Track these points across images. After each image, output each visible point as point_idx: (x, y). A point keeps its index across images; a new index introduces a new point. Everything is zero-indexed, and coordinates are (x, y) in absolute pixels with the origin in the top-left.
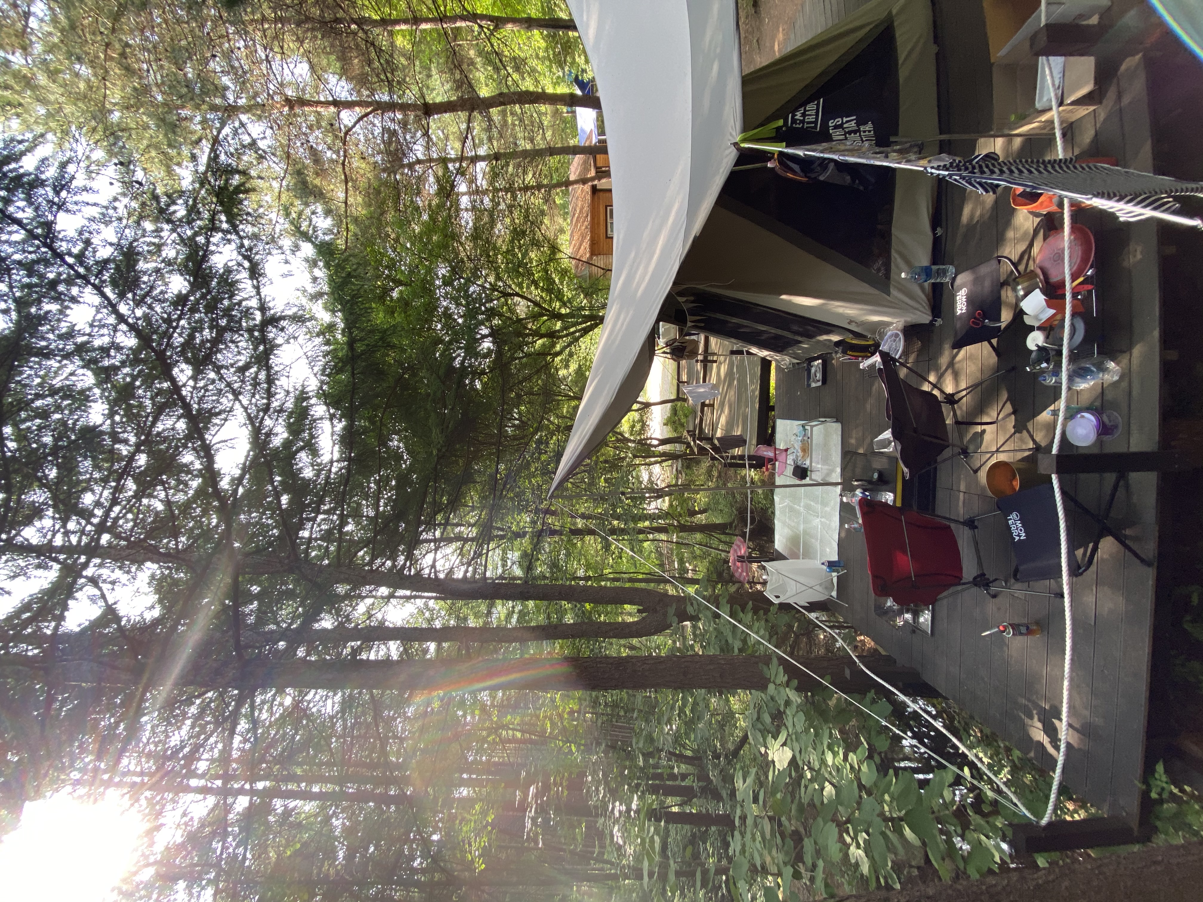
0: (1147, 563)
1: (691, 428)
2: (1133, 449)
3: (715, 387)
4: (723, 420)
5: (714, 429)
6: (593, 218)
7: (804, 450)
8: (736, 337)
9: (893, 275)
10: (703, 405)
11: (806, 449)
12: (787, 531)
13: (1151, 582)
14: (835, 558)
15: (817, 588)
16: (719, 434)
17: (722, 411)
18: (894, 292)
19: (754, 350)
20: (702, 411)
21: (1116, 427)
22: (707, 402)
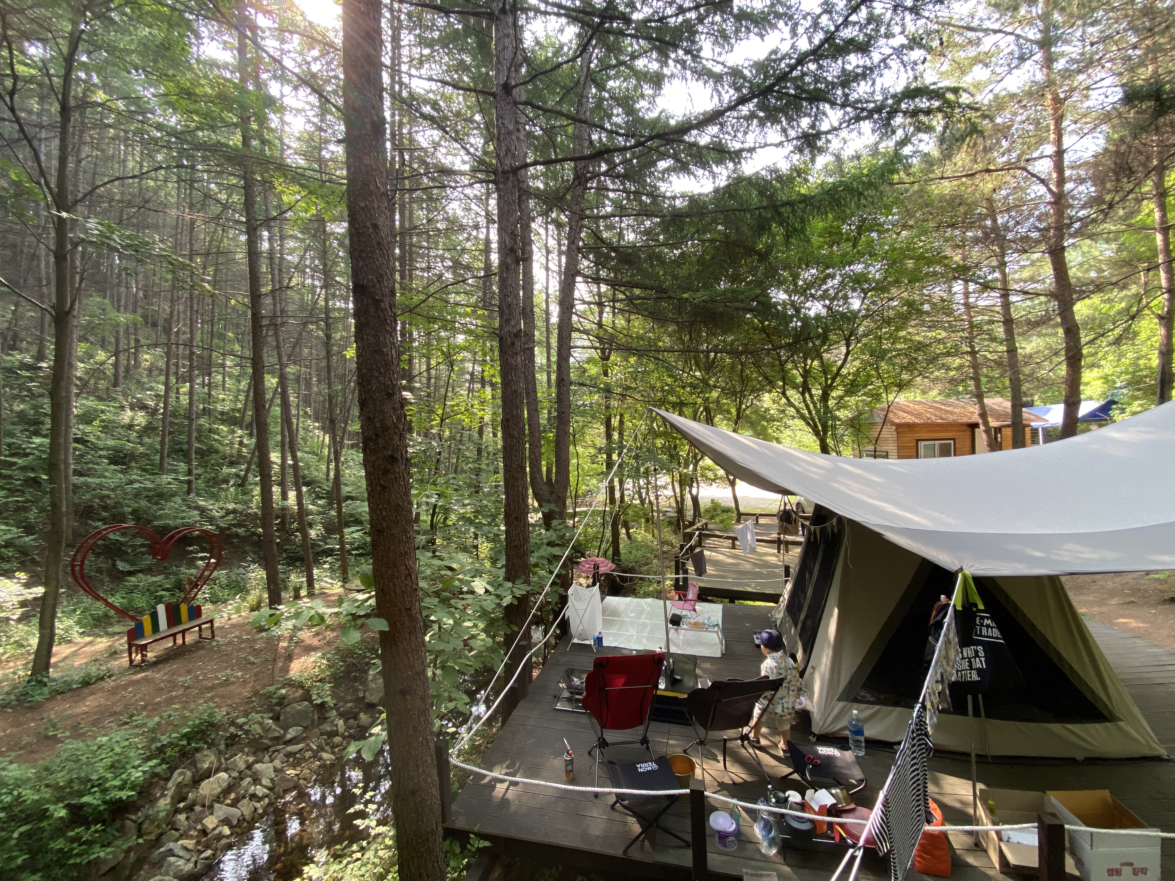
0: (625, 852)
1: (709, 526)
2: (709, 855)
3: (753, 551)
4: (721, 557)
5: (710, 549)
6: (939, 425)
7: (696, 624)
8: (800, 570)
9: (856, 705)
10: (734, 539)
11: (697, 626)
12: (622, 607)
13: (611, 852)
14: (605, 643)
15: (581, 627)
16: (706, 553)
17: (729, 557)
18: (841, 704)
19: (789, 586)
20: (728, 538)
21: (725, 846)
22: (737, 543)
